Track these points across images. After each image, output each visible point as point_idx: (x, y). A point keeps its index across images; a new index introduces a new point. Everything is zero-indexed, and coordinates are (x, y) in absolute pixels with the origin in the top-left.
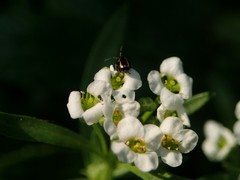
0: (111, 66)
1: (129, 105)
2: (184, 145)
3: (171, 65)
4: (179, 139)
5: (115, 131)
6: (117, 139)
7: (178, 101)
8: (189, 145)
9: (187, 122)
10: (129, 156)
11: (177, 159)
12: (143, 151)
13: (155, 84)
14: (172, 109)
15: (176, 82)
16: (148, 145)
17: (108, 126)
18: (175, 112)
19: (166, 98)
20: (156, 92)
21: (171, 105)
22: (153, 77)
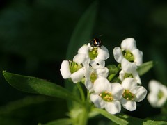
0: (89, 44)
1: (102, 70)
2: (137, 96)
3: (128, 43)
4: (134, 92)
5: (92, 87)
6: (93, 92)
7: (133, 68)
8: (141, 96)
9: (139, 81)
10: (101, 104)
11: (133, 105)
12: (111, 101)
13: (118, 56)
14: (129, 73)
15: (132, 55)
16: (114, 96)
17: (87, 84)
18: (131, 75)
19: (125, 65)
20: (118, 61)
21: (129, 70)
22: (117, 51)
